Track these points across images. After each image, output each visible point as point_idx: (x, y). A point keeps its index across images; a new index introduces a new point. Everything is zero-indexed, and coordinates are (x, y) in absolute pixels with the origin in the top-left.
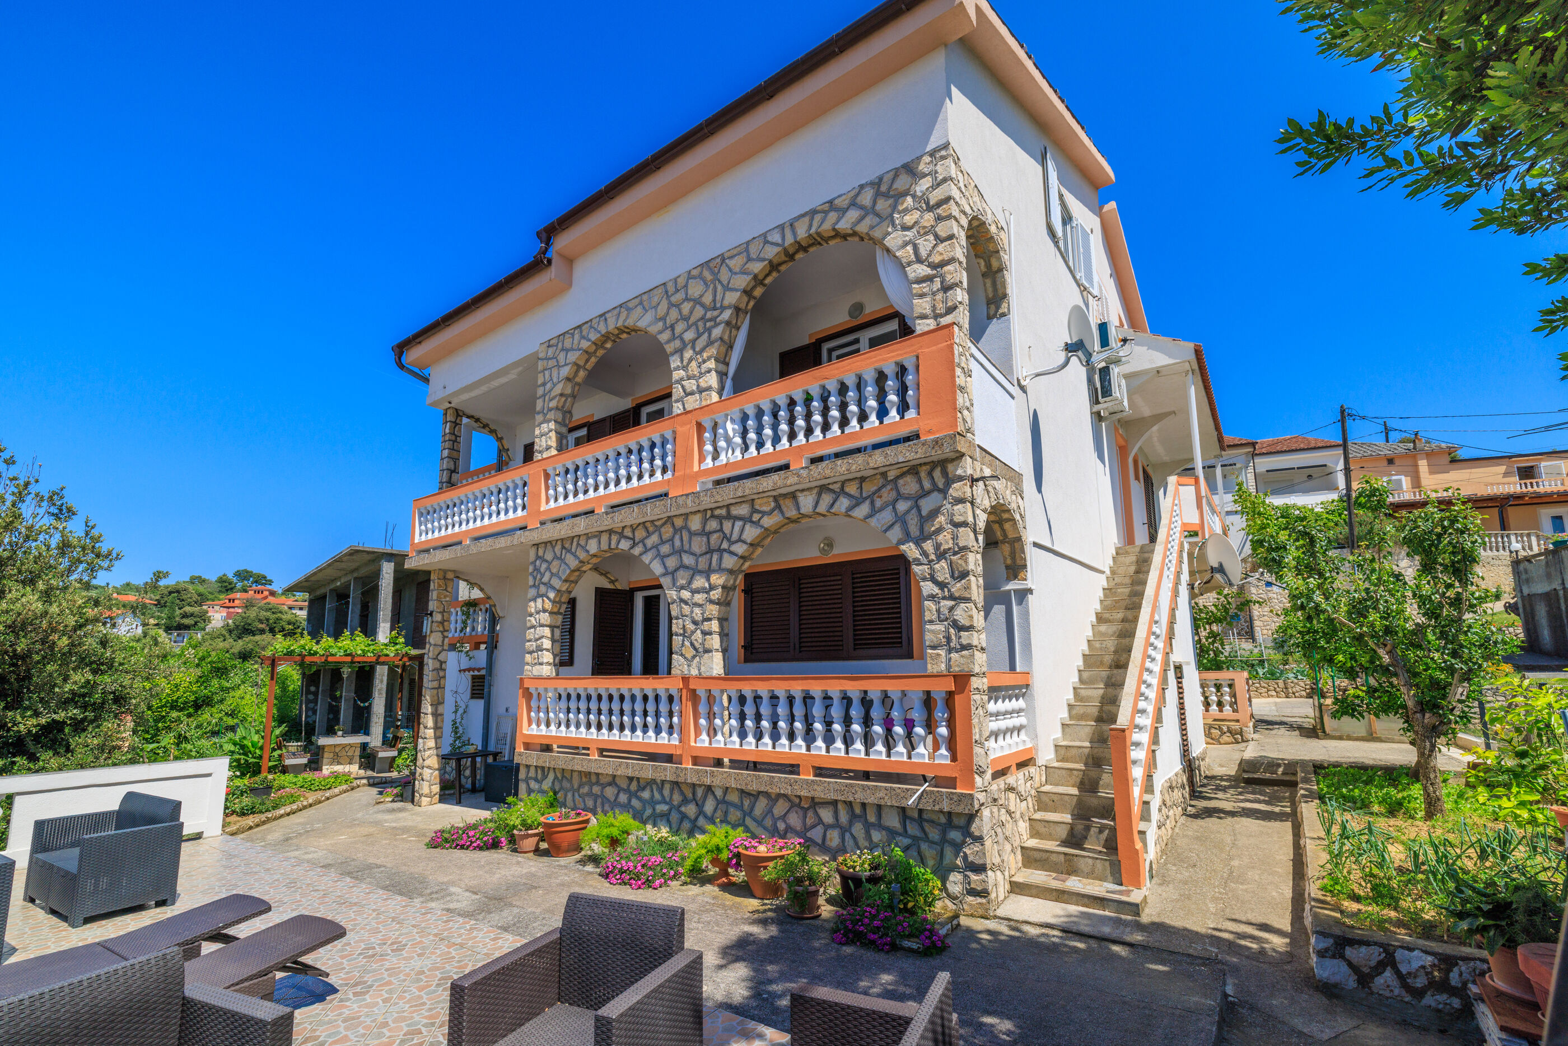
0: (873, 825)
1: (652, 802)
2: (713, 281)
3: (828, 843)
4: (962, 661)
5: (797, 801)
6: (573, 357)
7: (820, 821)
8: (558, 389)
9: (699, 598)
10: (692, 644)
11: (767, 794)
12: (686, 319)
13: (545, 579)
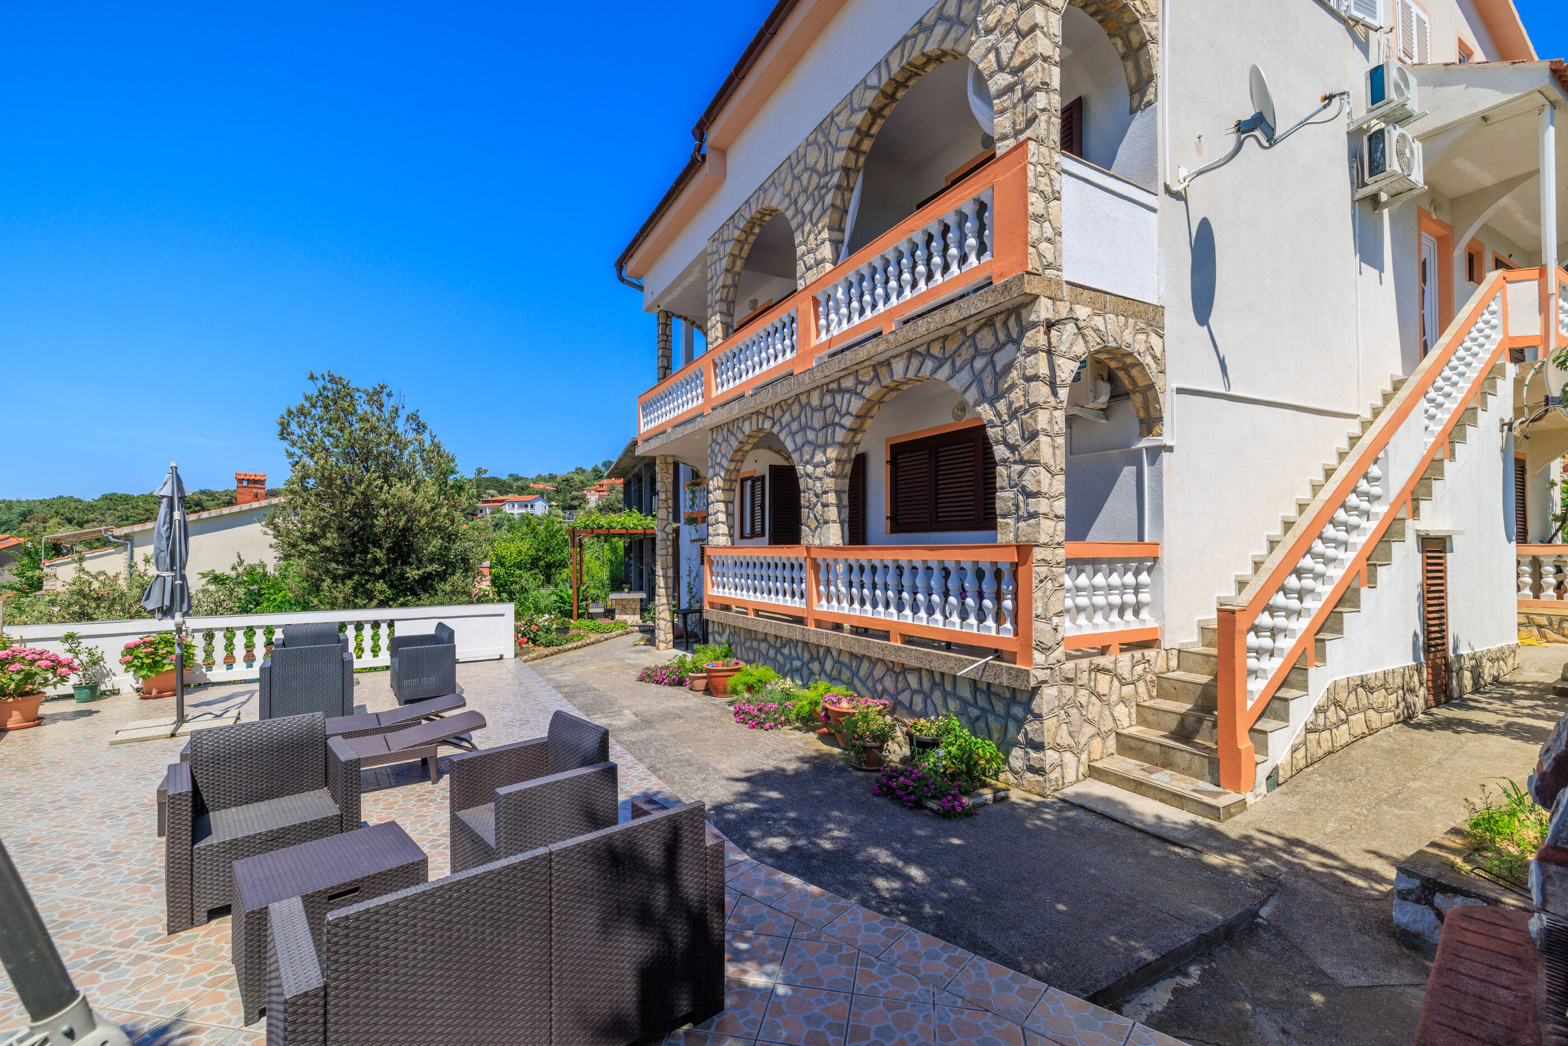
0: (949, 693)
1: (790, 658)
2: (824, 144)
3: (914, 707)
4: (1029, 530)
5: (891, 666)
6: (729, 247)
7: (909, 687)
8: (720, 283)
9: (819, 472)
10: (815, 516)
11: (869, 658)
12: (805, 191)
13: (718, 460)
